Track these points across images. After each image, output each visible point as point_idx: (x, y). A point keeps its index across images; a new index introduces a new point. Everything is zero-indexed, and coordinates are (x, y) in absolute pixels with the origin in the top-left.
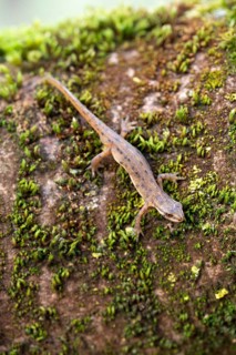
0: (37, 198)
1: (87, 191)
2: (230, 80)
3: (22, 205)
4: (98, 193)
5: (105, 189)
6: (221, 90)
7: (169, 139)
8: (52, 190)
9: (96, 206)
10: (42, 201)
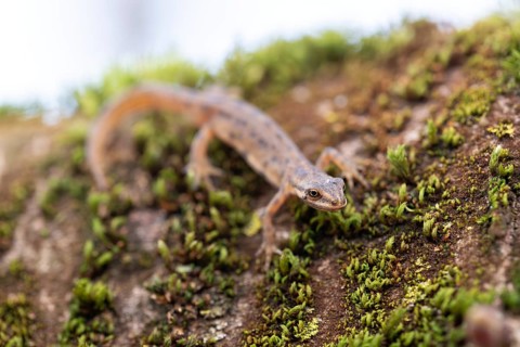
0: (108, 316)
1: (206, 306)
2: (502, 102)
3: (76, 327)
4: (229, 313)
5: (243, 306)
6: (483, 120)
7: (374, 210)
8: (140, 306)
9: (221, 335)
10: (118, 325)
